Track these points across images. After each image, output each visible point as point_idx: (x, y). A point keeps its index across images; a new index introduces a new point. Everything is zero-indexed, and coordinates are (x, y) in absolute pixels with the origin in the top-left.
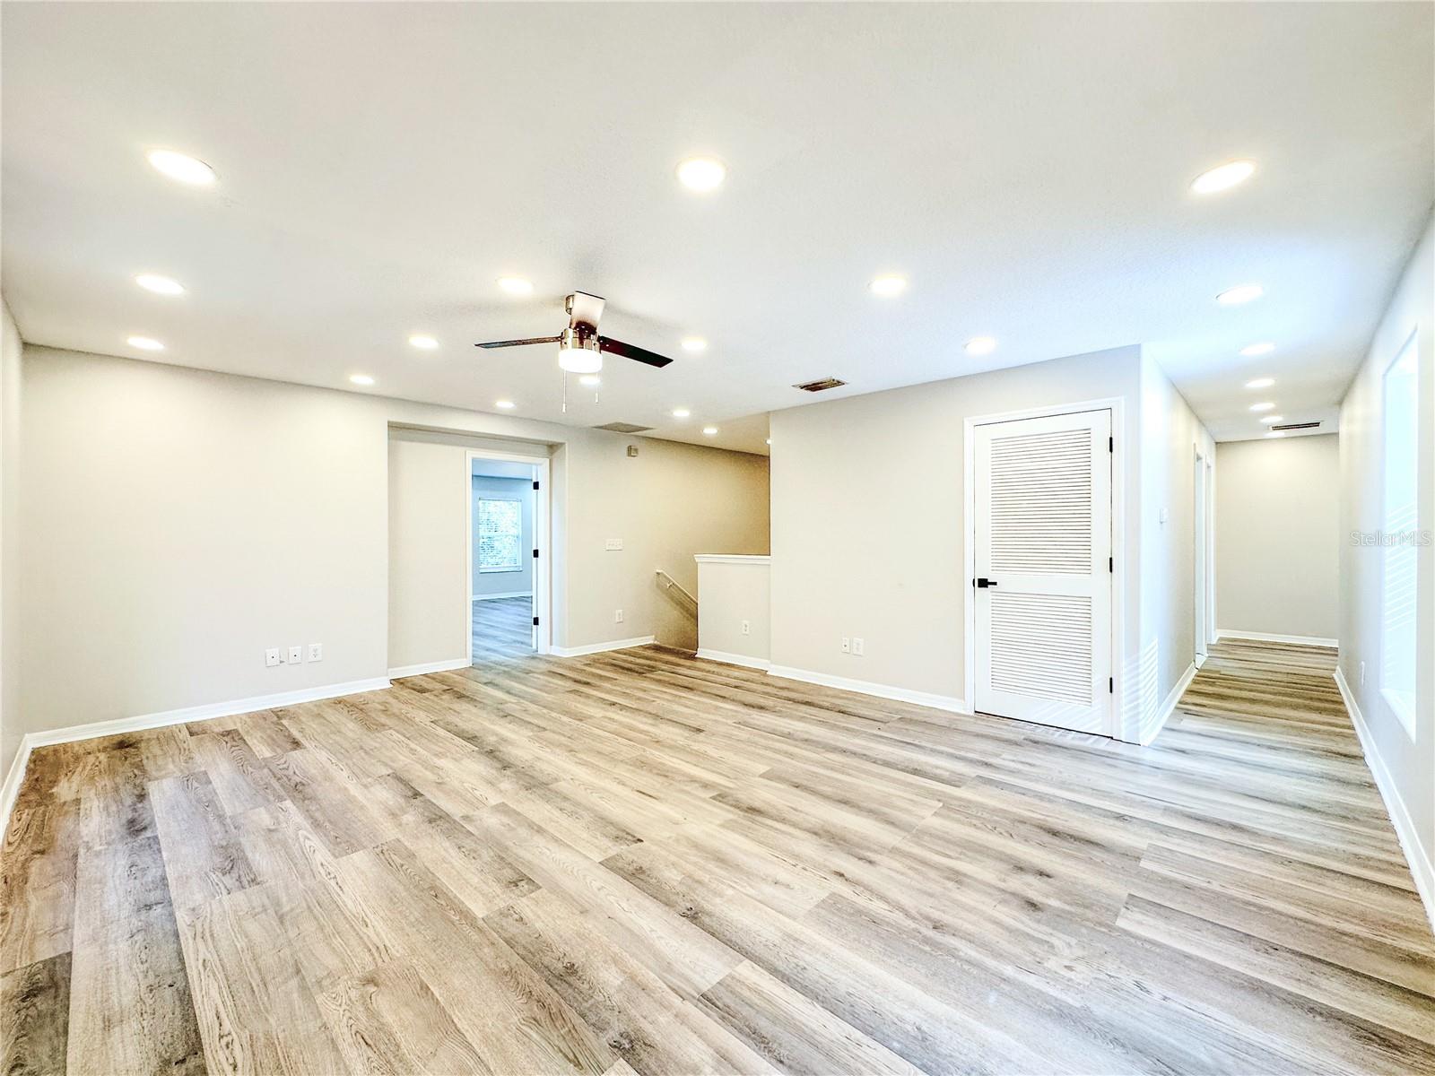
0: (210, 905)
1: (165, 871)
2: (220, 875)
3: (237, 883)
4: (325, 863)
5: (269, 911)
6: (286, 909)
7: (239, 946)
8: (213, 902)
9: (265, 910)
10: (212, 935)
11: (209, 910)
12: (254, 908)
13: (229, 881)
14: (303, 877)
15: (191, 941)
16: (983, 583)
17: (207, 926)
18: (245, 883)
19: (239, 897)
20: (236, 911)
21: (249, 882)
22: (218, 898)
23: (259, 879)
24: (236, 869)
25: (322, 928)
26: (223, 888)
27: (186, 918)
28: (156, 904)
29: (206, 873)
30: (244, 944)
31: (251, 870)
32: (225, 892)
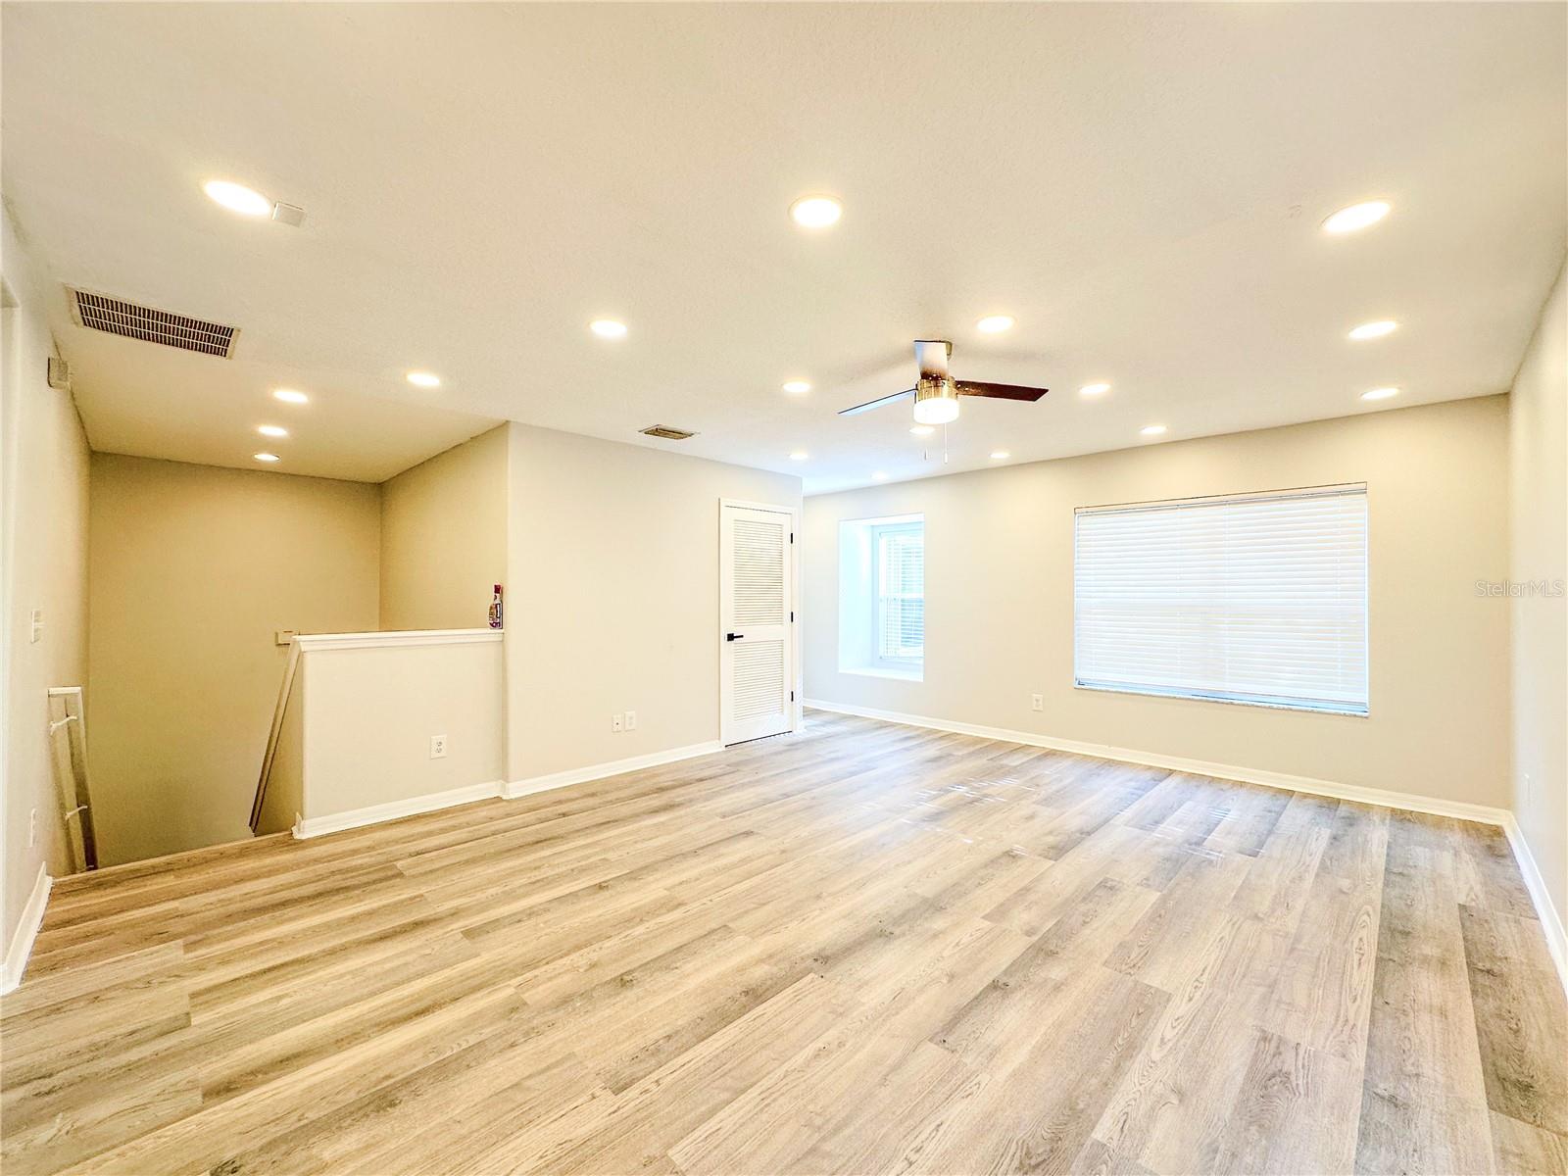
0: (1324, 1047)
1: (1359, 1152)
2: (1293, 1078)
3: (1282, 1049)
4: (1186, 998)
5: (1277, 998)
6: (1262, 990)
7: (1321, 992)
8: (1320, 1048)
9: (1279, 1002)
10: (1338, 1016)
11: (1328, 1043)
12: (1288, 1011)
13: (1289, 1062)
14: (1220, 1002)
15: (1359, 1025)
16: (731, 637)
17: (1339, 1028)
18: (1274, 1044)
19: (1292, 1034)
20: (1305, 1020)
21: (1270, 1041)
22: (1313, 1049)
23: (1258, 1034)
24: (1272, 1069)
25: (1251, 959)
26: (1300, 1057)
27: (1354, 1051)
28: (1383, 1098)
29: (1307, 1095)
30: (1316, 990)
31: (1256, 1054)
32: (1301, 1052)
